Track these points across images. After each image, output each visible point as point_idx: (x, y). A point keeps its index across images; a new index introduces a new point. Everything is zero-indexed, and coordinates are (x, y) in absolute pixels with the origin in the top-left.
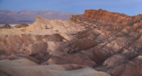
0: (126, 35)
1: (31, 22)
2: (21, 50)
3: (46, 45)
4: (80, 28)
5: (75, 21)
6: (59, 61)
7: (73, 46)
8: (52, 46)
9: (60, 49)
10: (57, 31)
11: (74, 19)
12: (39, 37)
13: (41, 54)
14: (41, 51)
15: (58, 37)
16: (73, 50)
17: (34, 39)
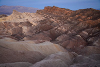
0: (70, 22)
1: (10, 14)
2: (5, 32)
3: (21, 29)
4: (41, 18)
5: (39, 13)
6: (31, 38)
7: (38, 29)
8: (25, 29)
9: (31, 31)
10: (27, 20)
11: (39, 12)
12: (16, 24)
13: (18, 35)
14: (19, 33)
15: (28, 24)
16: (38, 31)
17: (13, 25)
